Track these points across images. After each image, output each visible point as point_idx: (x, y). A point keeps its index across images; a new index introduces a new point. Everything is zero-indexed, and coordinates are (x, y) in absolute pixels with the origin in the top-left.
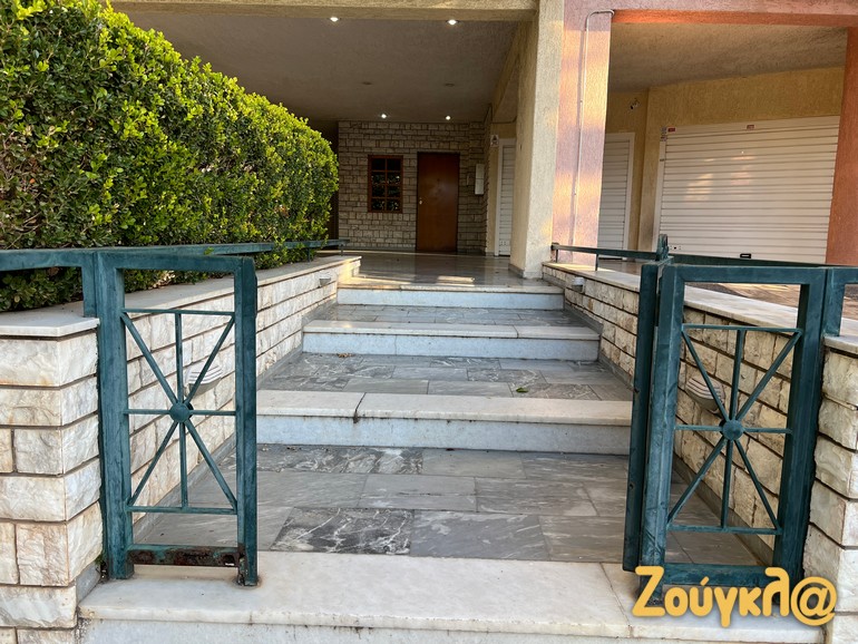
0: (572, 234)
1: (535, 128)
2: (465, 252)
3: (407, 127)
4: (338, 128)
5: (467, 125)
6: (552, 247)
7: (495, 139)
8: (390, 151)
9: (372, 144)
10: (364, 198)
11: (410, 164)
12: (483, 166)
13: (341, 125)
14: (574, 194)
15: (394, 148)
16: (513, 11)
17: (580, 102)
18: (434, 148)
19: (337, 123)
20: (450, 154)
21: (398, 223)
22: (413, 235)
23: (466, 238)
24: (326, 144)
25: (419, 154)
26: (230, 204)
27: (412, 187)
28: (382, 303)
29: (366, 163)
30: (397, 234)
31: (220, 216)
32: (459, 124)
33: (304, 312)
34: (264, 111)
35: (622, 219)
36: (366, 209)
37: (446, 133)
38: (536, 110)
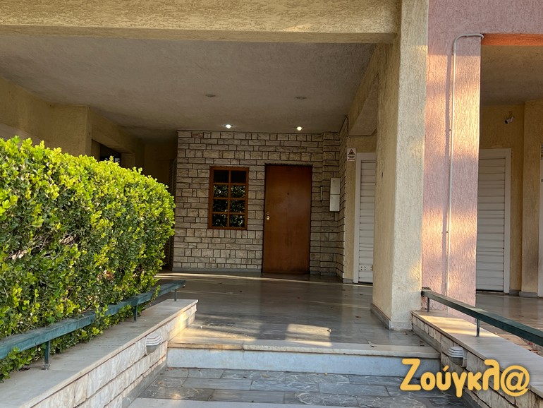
0: (445, 277)
1: (399, 159)
2: (319, 276)
3: (254, 137)
4: (177, 138)
5: (321, 135)
6: (422, 293)
7: (352, 153)
8: (235, 162)
9: (215, 155)
10: (204, 213)
11: (256, 177)
12: (338, 180)
13: (181, 134)
14: (445, 232)
15: (239, 160)
16: (372, 34)
17: (448, 130)
18: (284, 159)
19: (177, 132)
20: (301, 166)
21: (242, 241)
22: (259, 255)
23: (319, 259)
24: (162, 188)
25: (267, 166)
26: (45, 285)
27: (257, 202)
28: (221, 367)
29: (208, 176)
30: (241, 254)
31: (32, 301)
32: (311, 135)
33: (124, 394)
34: (91, 175)
35: (501, 244)
36: (206, 226)
37: (298, 144)
38: (399, 139)
